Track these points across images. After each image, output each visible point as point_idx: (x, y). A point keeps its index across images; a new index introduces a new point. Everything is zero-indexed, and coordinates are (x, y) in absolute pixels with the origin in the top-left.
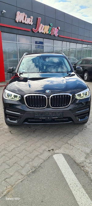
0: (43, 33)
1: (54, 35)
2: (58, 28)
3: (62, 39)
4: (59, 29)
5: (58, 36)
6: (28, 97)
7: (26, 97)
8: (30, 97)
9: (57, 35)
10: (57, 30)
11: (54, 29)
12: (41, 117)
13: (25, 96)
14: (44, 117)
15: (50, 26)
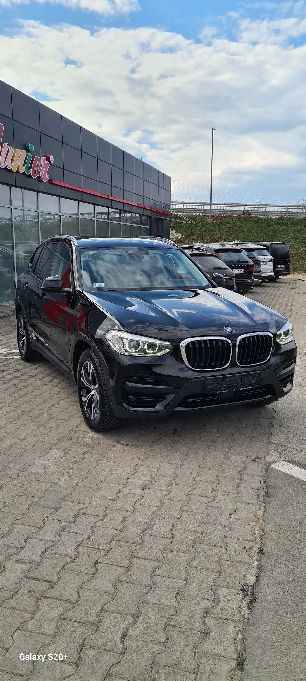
0: (10, 171)
1: (39, 179)
2: (48, 159)
3: (59, 191)
4: (52, 162)
5: (50, 181)
6: (190, 344)
7: (187, 346)
8: (197, 345)
9: (46, 177)
10: (47, 166)
11: (40, 161)
12: (220, 390)
13: (183, 344)
14: (226, 388)
15: (28, 151)
